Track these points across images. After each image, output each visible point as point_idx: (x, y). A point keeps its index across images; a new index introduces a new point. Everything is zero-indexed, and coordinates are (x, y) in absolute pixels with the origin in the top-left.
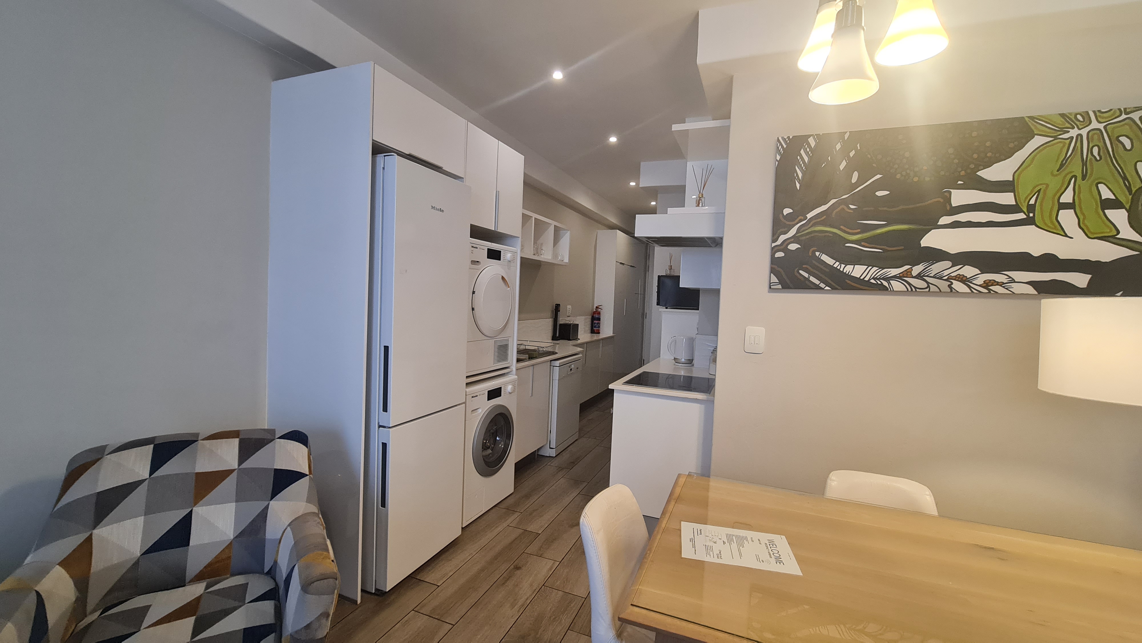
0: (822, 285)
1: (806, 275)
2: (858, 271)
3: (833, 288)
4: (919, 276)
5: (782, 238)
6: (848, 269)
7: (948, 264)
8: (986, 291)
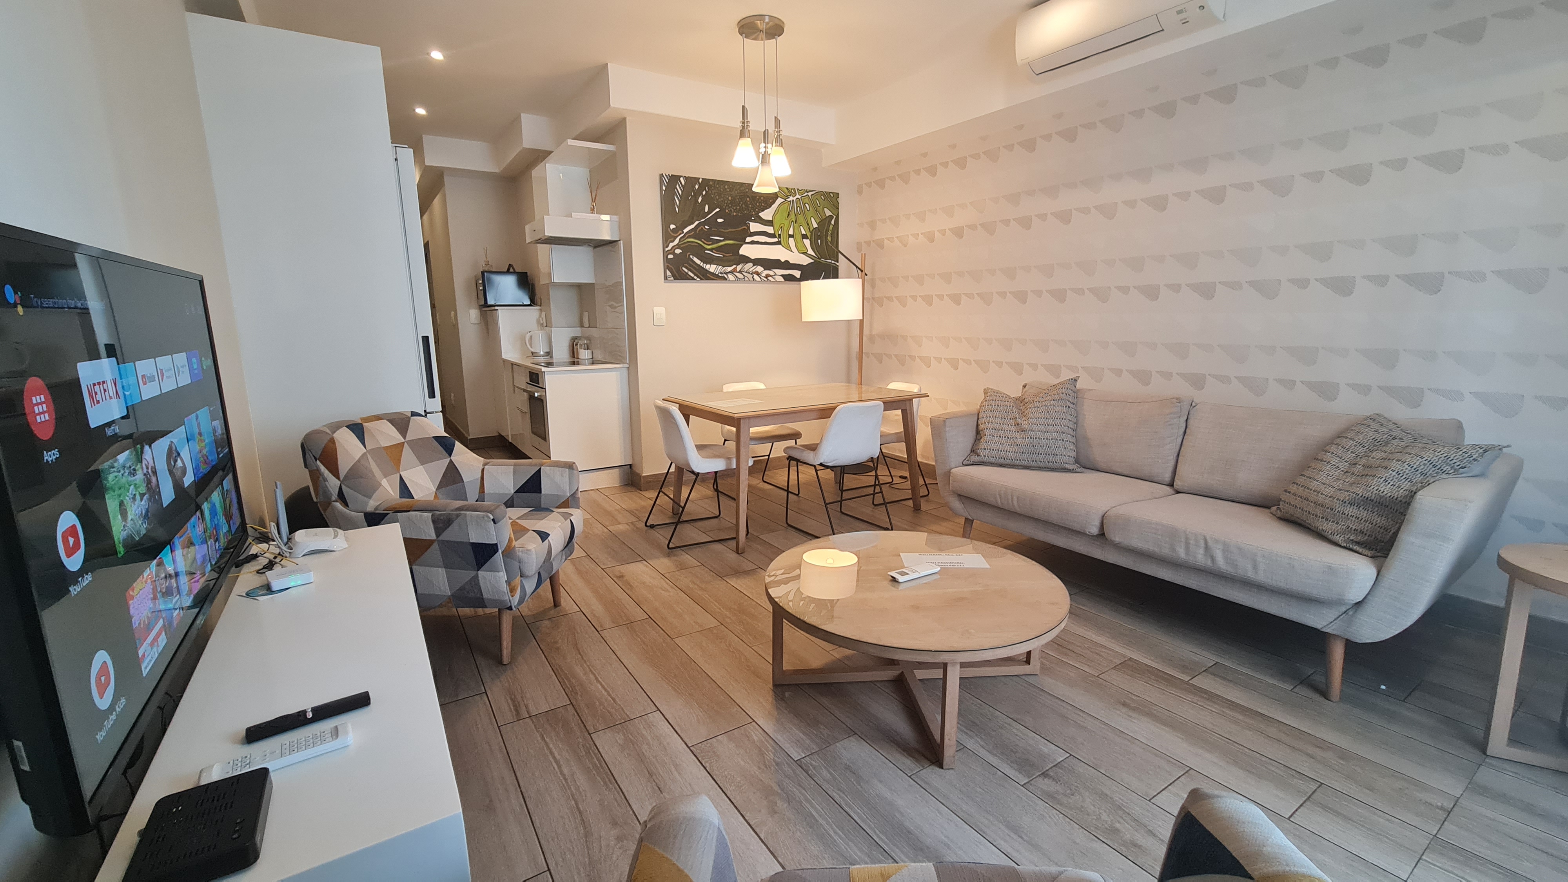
0: (695, 277)
1: (686, 271)
2: (712, 268)
3: (701, 279)
4: (740, 272)
5: (671, 245)
6: (707, 267)
7: (751, 264)
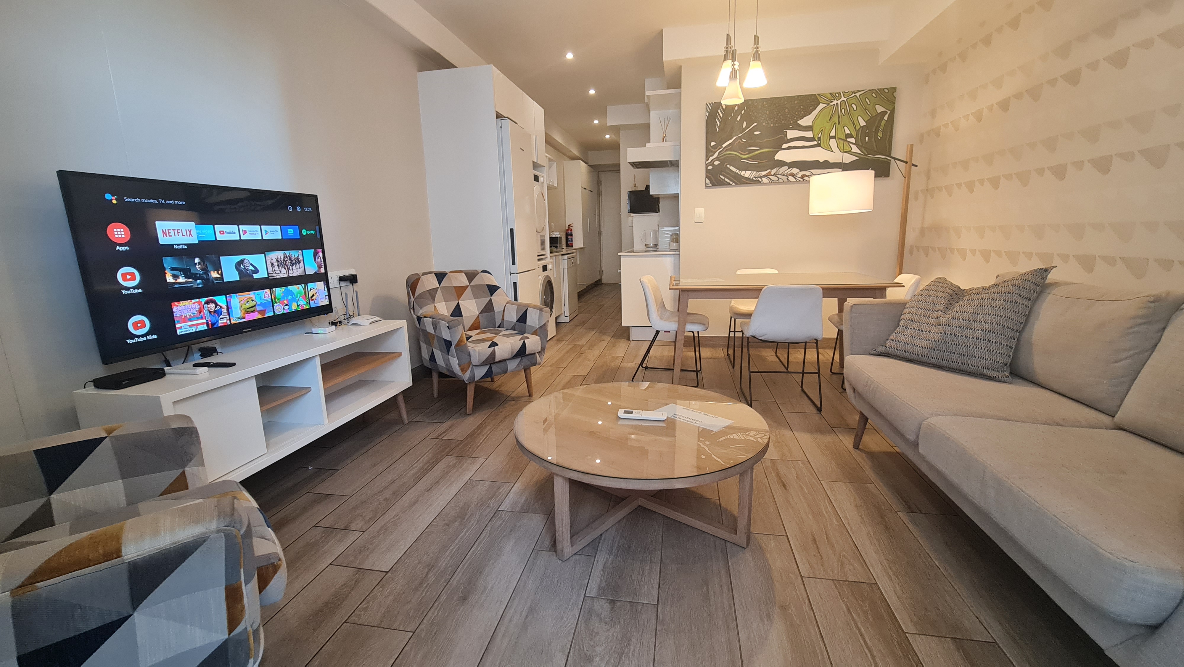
0: (731, 183)
1: (723, 178)
2: (747, 174)
3: (736, 184)
4: (775, 175)
5: (711, 158)
6: (743, 173)
7: (787, 167)
8: (802, 180)
